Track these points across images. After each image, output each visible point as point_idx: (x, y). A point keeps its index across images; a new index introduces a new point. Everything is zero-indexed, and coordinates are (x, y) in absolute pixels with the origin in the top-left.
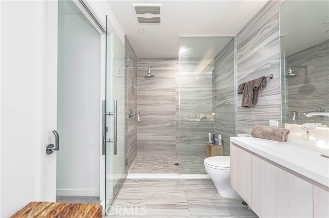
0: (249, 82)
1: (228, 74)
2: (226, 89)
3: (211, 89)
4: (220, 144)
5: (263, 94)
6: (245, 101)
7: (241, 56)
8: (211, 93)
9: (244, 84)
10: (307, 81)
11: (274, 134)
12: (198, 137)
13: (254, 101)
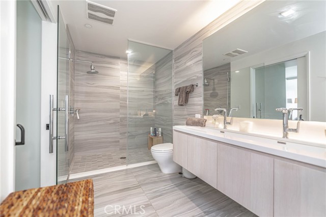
0: (183, 87)
1: (167, 79)
2: (166, 91)
3: (153, 90)
4: (160, 136)
5: (192, 96)
6: (180, 101)
7: (177, 67)
8: (153, 93)
9: (180, 88)
10: (214, 89)
11: (199, 122)
12: (141, 132)
13: (186, 101)
